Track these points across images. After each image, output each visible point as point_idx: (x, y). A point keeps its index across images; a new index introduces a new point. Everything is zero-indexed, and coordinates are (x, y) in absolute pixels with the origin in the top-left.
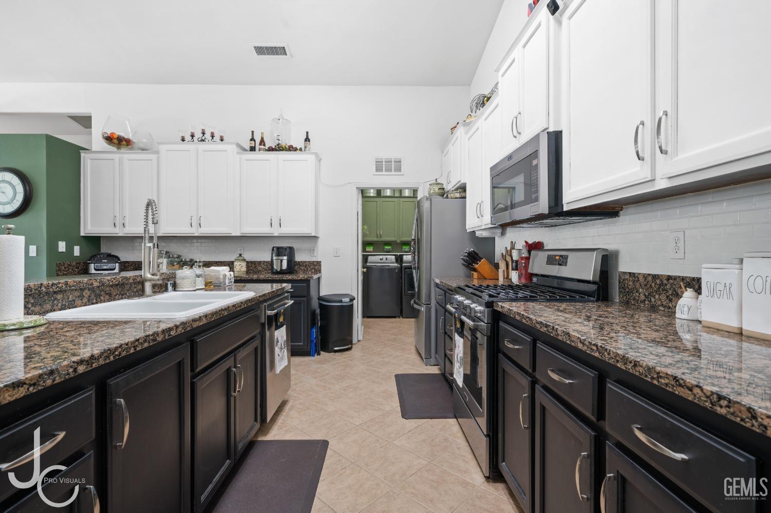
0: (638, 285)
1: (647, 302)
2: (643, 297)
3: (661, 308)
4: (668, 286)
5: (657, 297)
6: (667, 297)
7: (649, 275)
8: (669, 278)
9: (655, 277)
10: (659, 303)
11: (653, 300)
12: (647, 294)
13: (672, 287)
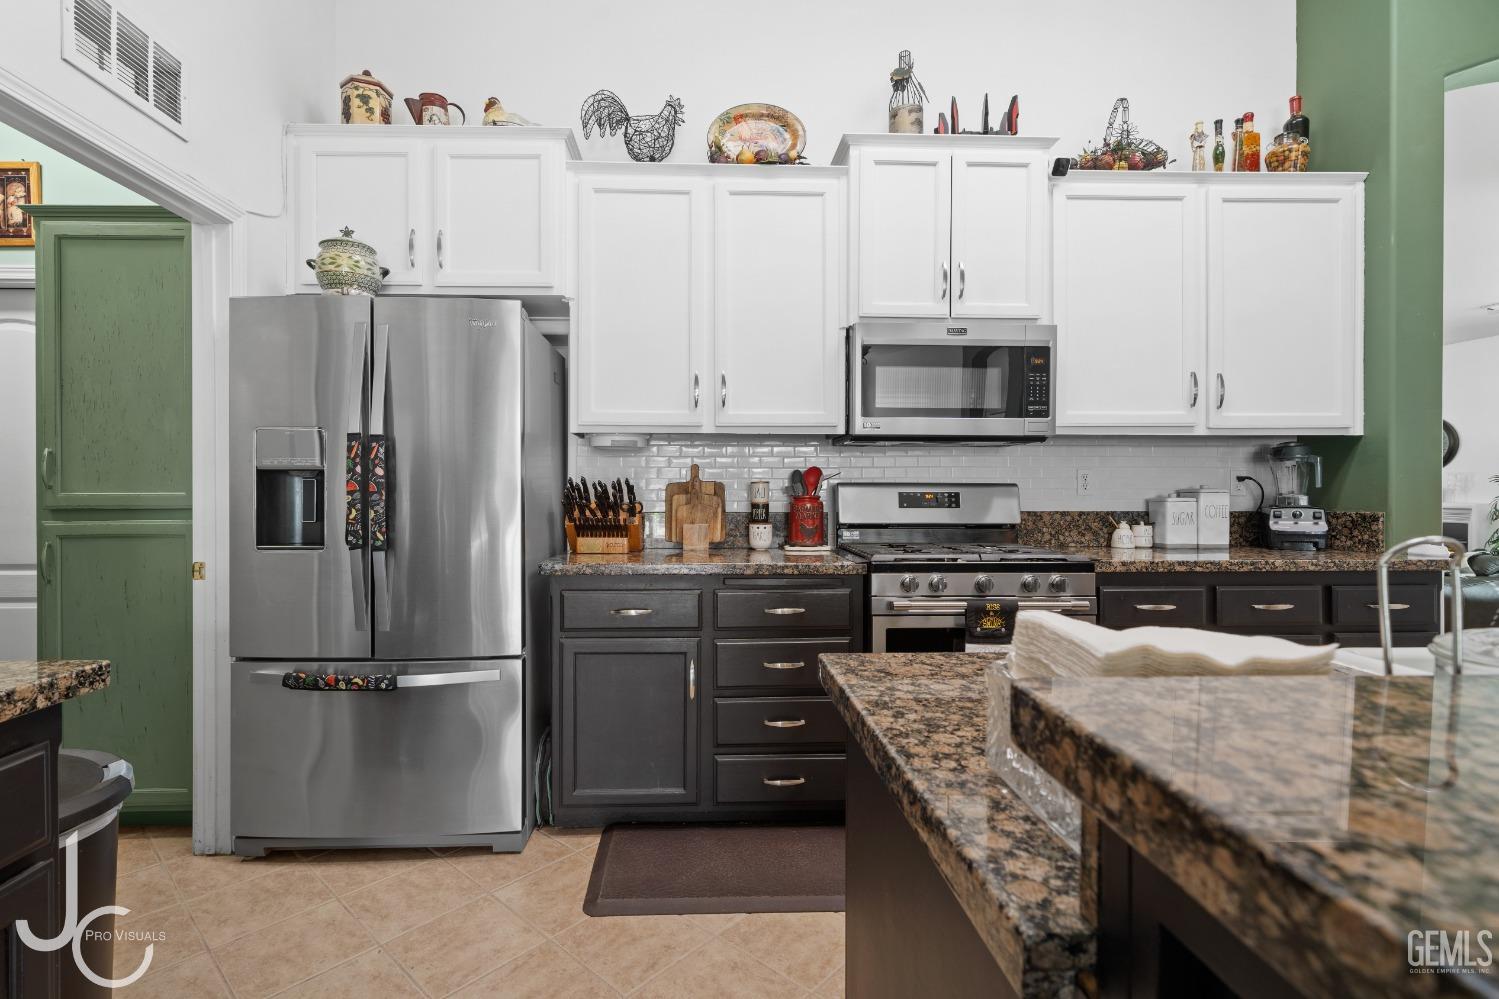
0: (1040, 524)
1: (1053, 542)
2: (1047, 537)
3: (1073, 545)
4: (1080, 522)
5: (1067, 534)
6: (1079, 533)
7: (1057, 512)
8: (1081, 514)
9: (1063, 514)
10: (1069, 539)
11: (1061, 538)
12: (1053, 533)
13: (1084, 520)
